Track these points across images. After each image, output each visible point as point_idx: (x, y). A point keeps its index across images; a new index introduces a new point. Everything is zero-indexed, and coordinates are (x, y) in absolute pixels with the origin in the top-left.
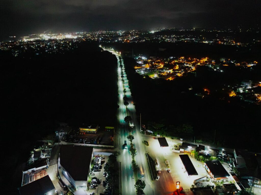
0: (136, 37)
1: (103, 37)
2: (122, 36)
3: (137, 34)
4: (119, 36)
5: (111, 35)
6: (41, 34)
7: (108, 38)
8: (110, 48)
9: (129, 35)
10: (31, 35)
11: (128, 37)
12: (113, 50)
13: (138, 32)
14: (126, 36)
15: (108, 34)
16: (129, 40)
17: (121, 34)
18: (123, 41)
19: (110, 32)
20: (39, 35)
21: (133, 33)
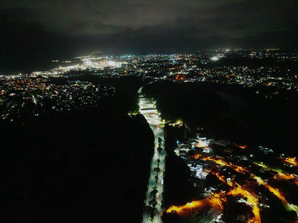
1: (150, 68)
2: (175, 65)
3: (195, 63)
4: (171, 66)
5: (161, 64)
6: (85, 58)
7: (156, 69)
9: (184, 64)
11: (183, 68)
13: (196, 58)
14: (180, 65)
16: (183, 75)
17: (174, 62)
18: (175, 77)
19: (162, 57)
20: (83, 58)
21: (190, 60)
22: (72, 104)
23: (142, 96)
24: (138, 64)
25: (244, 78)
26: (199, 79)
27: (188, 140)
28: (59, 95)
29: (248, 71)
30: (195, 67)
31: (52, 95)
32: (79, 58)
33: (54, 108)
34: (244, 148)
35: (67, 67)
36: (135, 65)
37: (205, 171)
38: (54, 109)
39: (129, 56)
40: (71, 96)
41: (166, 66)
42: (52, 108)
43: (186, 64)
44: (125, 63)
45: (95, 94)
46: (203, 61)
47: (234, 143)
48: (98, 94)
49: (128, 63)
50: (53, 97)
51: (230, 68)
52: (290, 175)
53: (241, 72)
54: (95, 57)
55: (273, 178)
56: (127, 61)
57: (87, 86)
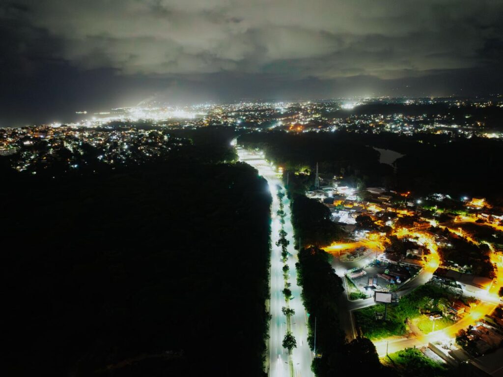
0: (315, 118)
1: (244, 118)
2: (286, 115)
3: (317, 111)
4: (279, 115)
5: (262, 113)
6: (132, 109)
7: (255, 118)
8: (257, 149)
9: (299, 114)
10: (117, 109)
11: (298, 118)
12: (263, 157)
13: (319, 106)
14: (292, 114)
15: (256, 110)
16: (300, 125)
17: (282, 110)
18: (287, 127)
19: (262, 105)
20: (129, 109)
21: (309, 108)
22: (129, 155)
23: (239, 148)
24: (222, 114)
25: (398, 127)
26: (327, 129)
27: (321, 189)
28: (106, 142)
29: (403, 119)
30: (317, 116)
31: (96, 142)
32: (121, 108)
33: (100, 157)
34: (406, 195)
35: (104, 119)
36: (219, 115)
37: (353, 217)
38: (102, 159)
39: (206, 106)
40: (125, 144)
41: (270, 115)
42: (98, 158)
43: (302, 113)
44: (202, 113)
45: (163, 144)
46: (330, 109)
47: (391, 191)
48: (168, 144)
49: (206, 114)
50: (96, 144)
51: (374, 116)
52: (477, 216)
53: (392, 121)
54: (149, 108)
55: (453, 221)
56: (205, 111)
57: (150, 132)
